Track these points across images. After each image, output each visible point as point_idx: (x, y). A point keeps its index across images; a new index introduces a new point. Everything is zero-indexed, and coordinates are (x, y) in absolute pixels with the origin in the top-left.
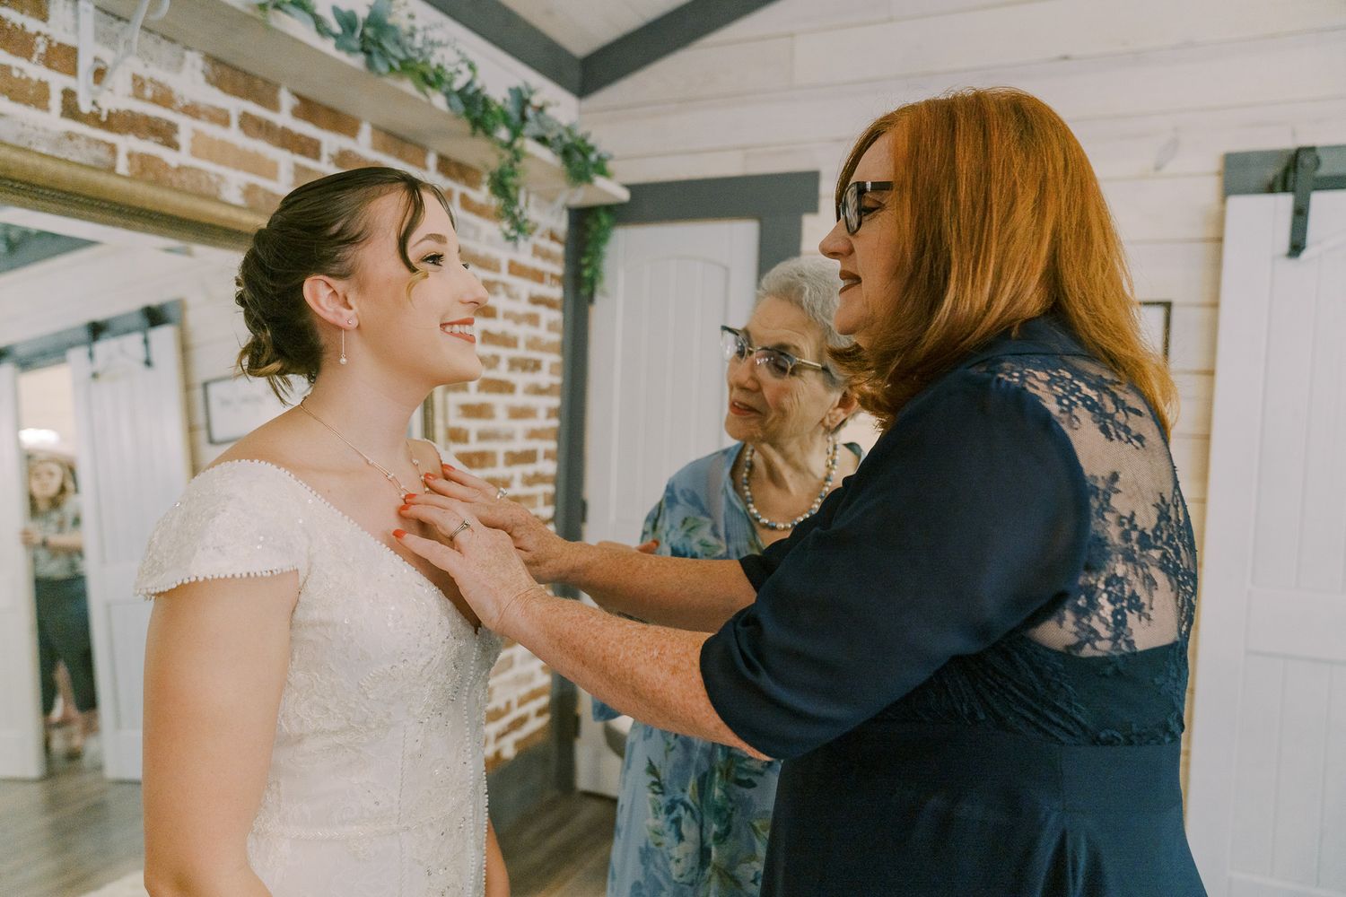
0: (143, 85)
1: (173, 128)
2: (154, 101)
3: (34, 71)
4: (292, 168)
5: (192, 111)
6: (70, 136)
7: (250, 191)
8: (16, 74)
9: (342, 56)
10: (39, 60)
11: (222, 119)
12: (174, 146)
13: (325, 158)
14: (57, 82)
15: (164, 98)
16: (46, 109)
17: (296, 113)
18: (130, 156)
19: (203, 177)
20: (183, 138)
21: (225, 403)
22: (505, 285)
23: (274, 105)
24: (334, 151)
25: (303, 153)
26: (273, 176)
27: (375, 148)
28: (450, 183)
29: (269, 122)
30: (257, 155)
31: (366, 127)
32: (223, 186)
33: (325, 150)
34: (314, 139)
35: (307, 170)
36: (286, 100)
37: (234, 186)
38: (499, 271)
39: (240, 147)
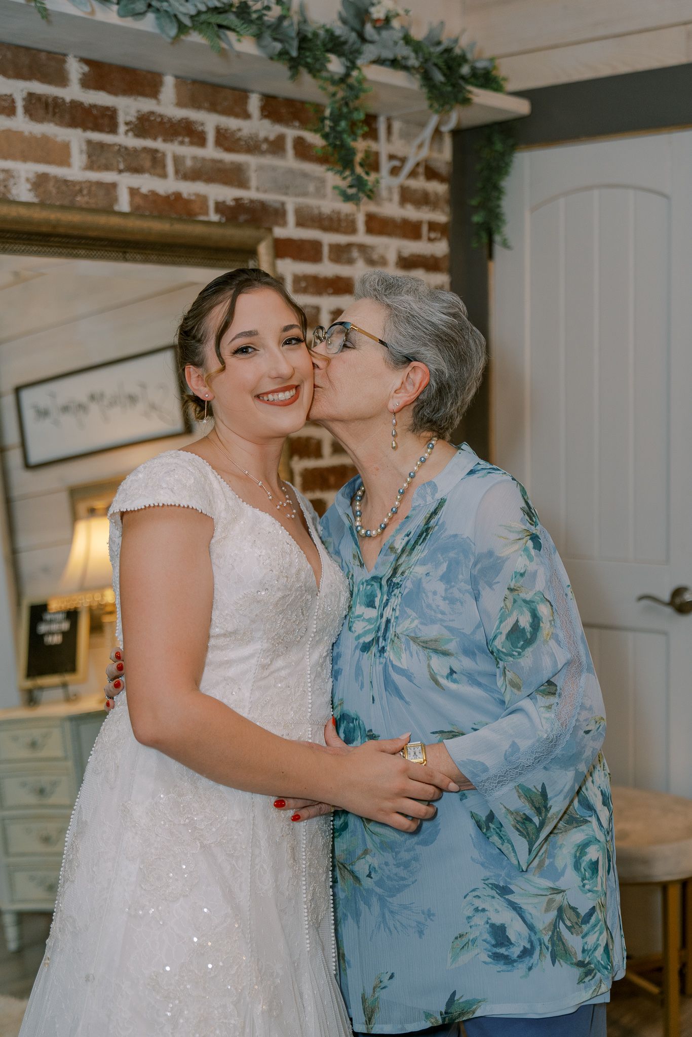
4: (84, 147)
7: (40, 182)
9: (129, 23)
11: (4, 107)
13: (122, 128)
17: (87, 83)
21: (43, 413)
22: (362, 248)
23: (61, 79)
24: (132, 118)
25: (97, 128)
26: (64, 159)
27: (180, 104)
28: (279, 129)
29: (56, 99)
30: (45, 140)
31: (169, 82)
32: (11, 182)
33: (121, 118)
34: (107, 108)
35: (102, 146)
36: (75, 69)
37: (23, 180)
38: (353, 230)
39: (26, 133)
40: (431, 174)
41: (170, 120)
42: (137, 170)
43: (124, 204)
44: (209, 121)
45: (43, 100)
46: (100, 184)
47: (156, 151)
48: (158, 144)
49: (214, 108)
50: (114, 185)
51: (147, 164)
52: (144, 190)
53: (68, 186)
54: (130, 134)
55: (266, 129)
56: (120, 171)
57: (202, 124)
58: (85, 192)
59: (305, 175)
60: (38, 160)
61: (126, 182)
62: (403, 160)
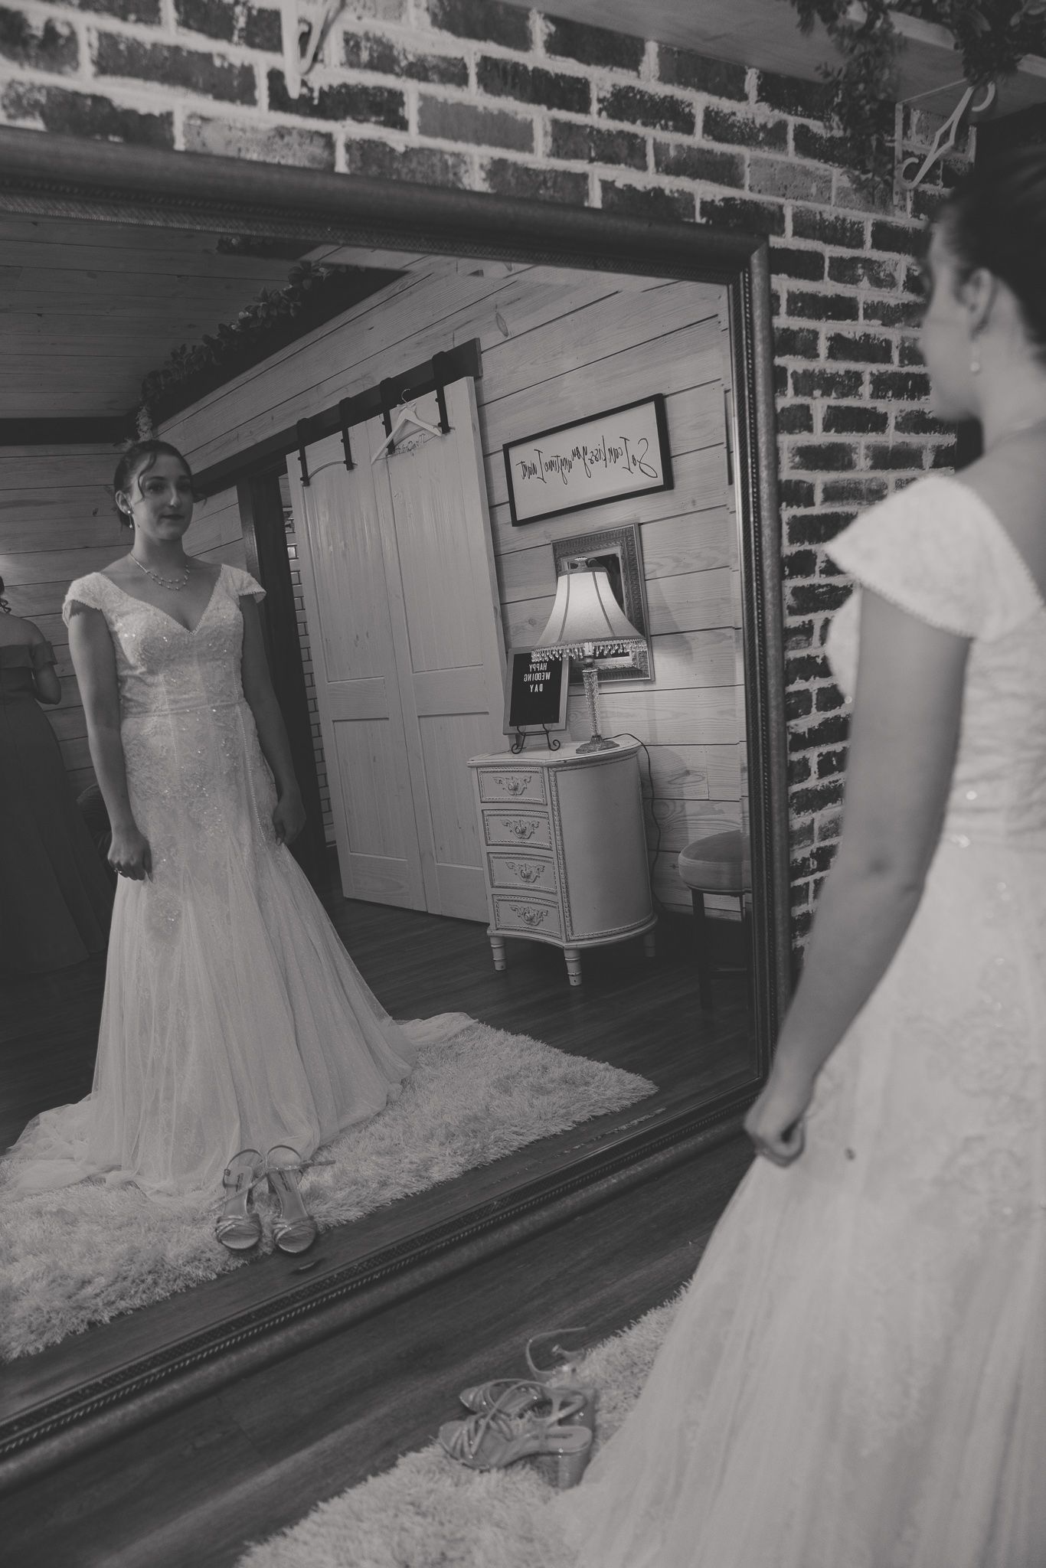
0: (357, 45)
1: (396, 98)
2: (373, 66)
3: (236, 54)
4: (549, 128)
5: (419, 70)
6: (281, 132)
7: (497, 169)
8: (217, 62)
10: (240, 37)
11: (453, 72)
12: (402, 124)
13: (595, 107)
14: (262, 62)
15: (384, 59)
16: (251, 101)
17: (554, 46)
18: (348, 147)
19: (435, 160)
20: (411, 111)
21: (530, 470)
22: (868, 264)
23: (523, 42)
24: (606, 93)
25: (564, 105)
26: (524, 143)
27: (664, 78)
28: (779, 115)
29: (516, 65)
30: (503, 117)
31: (652, 48)
32: (463, 168)
33: (594, 94)
34: (578, 80)
35: (570, 126)
36: (539, 29)
37: (476, 167)
38: (860, 244)
39: (481, 109)
40: (951, 178)
41: (651, 97)
42: (611, 159)
43: (595, 199)
44: (699, 102)
45: (501, 66)
46: (567, 175)
47: (635, 136)
48: (637, 128)
49: (703, 86)
50: (584, 177)
51: (624, 152)
52: (619, 184)
53: (529, 176)
54: (604, 114)
55: (762, 114)
56: (592, 160)
57: (690, 105)
58: (549, 184)
59: (806, 173)
60: (494, 143)
61: (598, 173)
62: (922, 158)
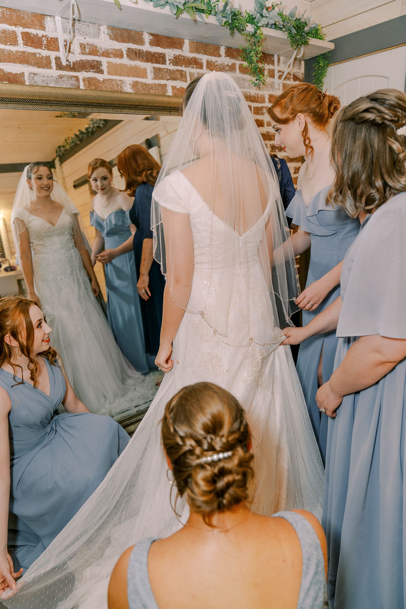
0: (85, 47)
1: (99, 63)
2: (90, 54)
3: (44, 53)
4: (152, 70)
5: (106, 54)
6: (61, 77)
7: (135, 85)
8: (38, 56)
10: (45, 47)
11: (119, 54)
12: (102, 72)
13: (168, 62)
14: (53, 55)
15: (94, 51)
16: (51, 68)
17: (152, 44)
18: (84, 80)
19: (114, 83)
20: (104, 67)
23: (141, 42)
24: (171, 57)
25: (157, 62)
26: (145, 76)
27: (191, 51)
28: (233, 61)
29: (139, 50)
30: (136, 68)
31: (187, 42)
32: (123, 85)
33: (167, 58)
34: (161, 54)
35: (160, 69)
36: (147, 38)
37: (128, 84)
38: (264, 102)
39: (128, 65)
40: (296, 78)
41: (187, 58)
42: (174, 79)
43: (170, 92)
44: (204, 58)
45: (134, 51)
46: (159, 85)
47: (183, 71)
48: (183, 68)
49: (205, 53)
50: (166, 85)
51: (179, 76)
52: (178, 87)
53: (146, 86)
54: (171, 64)
55: (228, 61)
56: (168, 80)
57: (201, 59)
58: (153, 88)
59: (244, 80)
60: (133, 76)
61: (170, 84)
62: (283, 73)
